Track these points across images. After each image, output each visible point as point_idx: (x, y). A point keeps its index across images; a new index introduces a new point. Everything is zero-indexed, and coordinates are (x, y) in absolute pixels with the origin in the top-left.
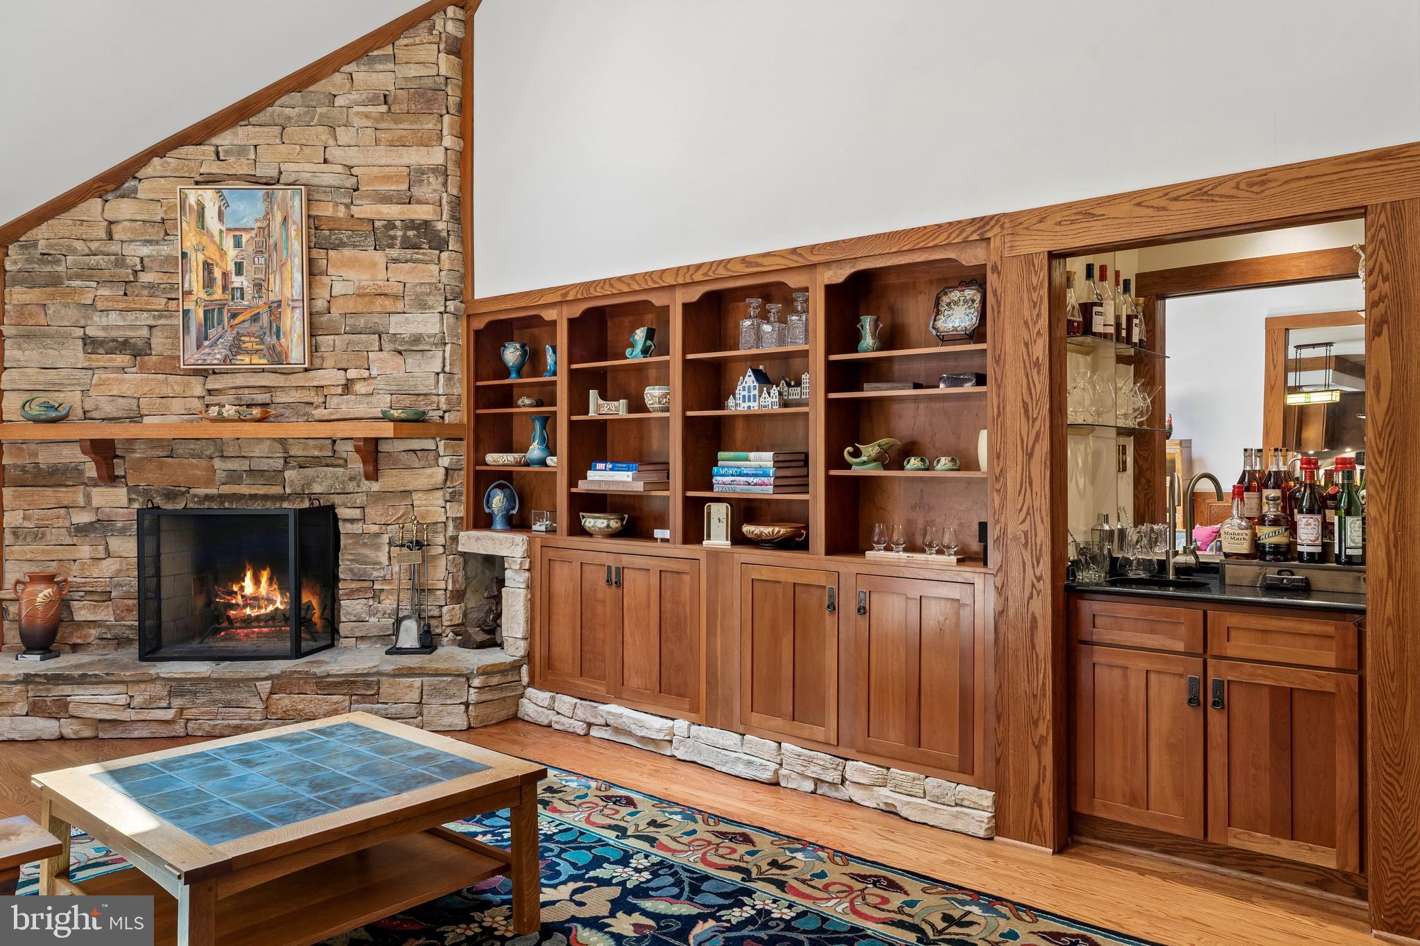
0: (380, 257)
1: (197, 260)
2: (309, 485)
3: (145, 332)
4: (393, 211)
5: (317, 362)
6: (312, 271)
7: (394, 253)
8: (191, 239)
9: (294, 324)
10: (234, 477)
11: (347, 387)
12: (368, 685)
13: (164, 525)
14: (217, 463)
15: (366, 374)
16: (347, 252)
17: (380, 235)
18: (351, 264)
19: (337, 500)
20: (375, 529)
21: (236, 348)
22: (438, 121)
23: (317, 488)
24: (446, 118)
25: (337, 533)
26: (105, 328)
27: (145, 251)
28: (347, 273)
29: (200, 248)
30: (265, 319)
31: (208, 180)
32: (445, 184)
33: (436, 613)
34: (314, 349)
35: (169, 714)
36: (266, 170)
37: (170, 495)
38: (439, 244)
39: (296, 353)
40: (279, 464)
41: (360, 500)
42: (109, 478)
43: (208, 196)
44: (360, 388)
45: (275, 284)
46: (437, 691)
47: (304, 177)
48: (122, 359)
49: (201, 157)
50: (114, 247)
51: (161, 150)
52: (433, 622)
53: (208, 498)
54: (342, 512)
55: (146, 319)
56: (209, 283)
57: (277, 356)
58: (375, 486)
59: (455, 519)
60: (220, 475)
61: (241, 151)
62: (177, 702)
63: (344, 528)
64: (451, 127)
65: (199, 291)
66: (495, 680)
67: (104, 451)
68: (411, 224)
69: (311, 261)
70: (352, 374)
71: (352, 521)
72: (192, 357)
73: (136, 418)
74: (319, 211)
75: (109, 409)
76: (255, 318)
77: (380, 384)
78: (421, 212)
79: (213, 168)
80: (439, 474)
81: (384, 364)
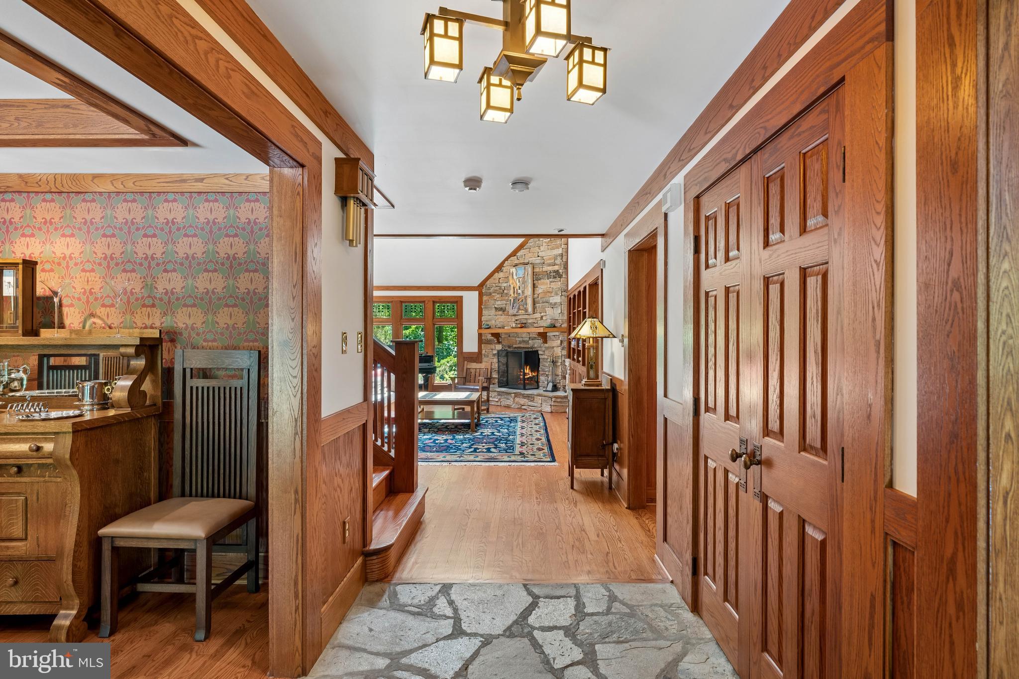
0: (548, 281)
1: (512, 286)
2: (533, 344)
3: (504, 306)
4: (550, 268)
5: (535, 311)
6: (534, 287)
7: (551, 280)
8: (511, 281)
9: (530, 301)
10: (520, 342)
11: (542, 317)
12: (532, 397)
13: (509, 354)
14: (517, 339)
15: (545, 314)
16: (542, 280)
17: (548, 275)
18: (543, 284)
19: (539, 349)
20: (546, 357)
21: (519, 309)
23: (535, 346)
25: (539, 359)
26: (498, 305)
27: (504, 285)
28: (541, 287)
29: (513, 283)
30: (524, 301)
31: (516, 265)
32: (562, 259)
33: (558, 381)
34: (534, 308)
35: (497, 400)
36: (525, 261)
37: (509, 347)
38: (560, 276)
39: (530, 309)
40: (528, 339)
41: (543, 349)
42: (499, 342)
43: (514, 270)
44: (544, 318)
45: (526, 292)
46: (545, 401)
47: (533, 262)
48: (501, 313)
49: (514, 260)
50: (500, 285)
51: (507, 259)
52: (558, 385)
53: (515, 347)
54: (540, 352)
55: (504, 302)
56: (514, 293)
57: (526, 310)
58: (546, 345)
59: (563, 355)
60: (518, 342)
61: (522, 256)
62: (499, 397)
63: (540, 357)
65: (512, 295)
66: (559, 400)
67: (497, 336)
68: (555, 272)
69: (534, 284)
70: (542, 314)
71: (542, 355)
72: (511, 311)
73: (503, 328)
74: (537, 270)
75: (498, 325)
76: (522, 301)
77: (548, 317)
78: (556, 268)
79: (517, 262)
80: (559, 342)
81: (549, 311)
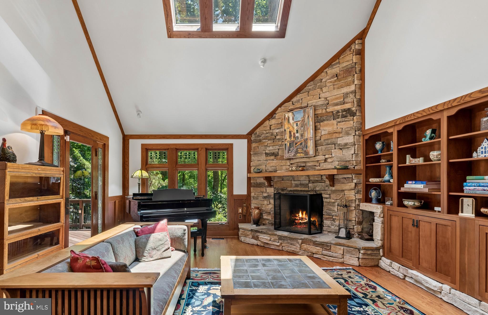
0: (335, 122)
1: (288, 131)
2: (315, 188)
3: (277, 150)
4: (339, 108)
5: (317, 154)
6: (316, 129)
7: (339, 120)
8: (286, 126)
9: (311, 144)
10: (297, 186)
11: (326, 160)
13: (282, 197)
14: (293, 182)
15: (331, 156)
16: (326, 122)
17: (335, 116)
18: (326, 125)
19: (322, 192)
20: (333, 201)
21: (297, 152)
22: (353, 77)
23: (317, 189)
24: (356, 75)
25: (322, 202)
26: (269, 150)
27: (277, 131)
28: (325, 128)
29: (288, 128)
30: (303, 144)
31: (291, 110)
32: (355, 96)
33: (352, 227)
34: (316, 150)
35: (278, 244)
36: (304, 105)
37: (283, 190)
38: (353, 114)
39: (311, 152)
40: (307, 182)
41: (329, 192)
42: (270, 186)
43: (290, 115)
44: (329, 160)
45: (306, 134)
47: (314, 104)
48: (272, 157)
49: (289, 105)
50: (271, 131)
51: (280, 106)
52: (351, 230)
53: (291, 191)
54: (324, 196)
55: (277, 147)
56: (290, 136)
57: (306, 153)
58: (333, 189)
59: (358, 199)
60: (294, 185)
61: (298, 101)
63: (325, 200)
64: (357, 77)
65: (288, 139)
66: (369, 252)
67: (269, 179)
68: (344, 110)
69: (315, 127)
70: (327, 156)
71: (327, 198)
72: (286, 156)
73: (275, 171)
74: (318, 112)
75: (270, 169)
76: (301, 144)
77: (335, 159)
78: (347, 106)
79: (292, 107)
80: (353, 185)
81: (336, 153)
